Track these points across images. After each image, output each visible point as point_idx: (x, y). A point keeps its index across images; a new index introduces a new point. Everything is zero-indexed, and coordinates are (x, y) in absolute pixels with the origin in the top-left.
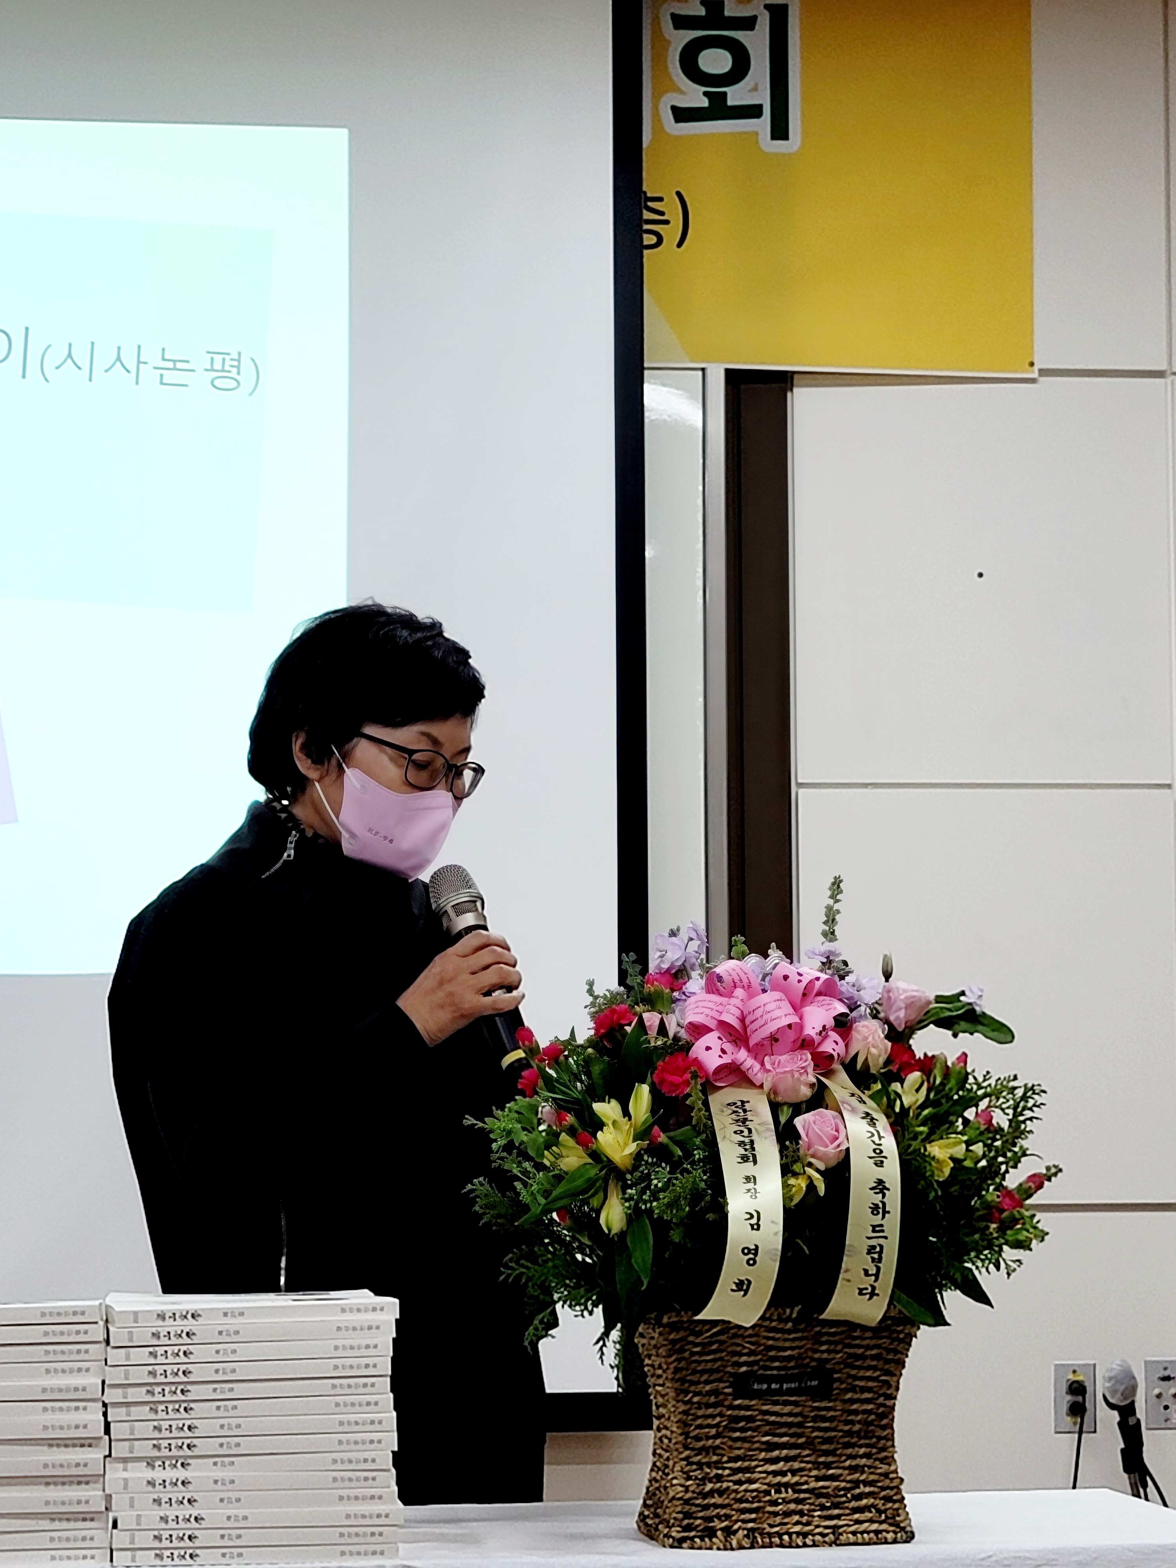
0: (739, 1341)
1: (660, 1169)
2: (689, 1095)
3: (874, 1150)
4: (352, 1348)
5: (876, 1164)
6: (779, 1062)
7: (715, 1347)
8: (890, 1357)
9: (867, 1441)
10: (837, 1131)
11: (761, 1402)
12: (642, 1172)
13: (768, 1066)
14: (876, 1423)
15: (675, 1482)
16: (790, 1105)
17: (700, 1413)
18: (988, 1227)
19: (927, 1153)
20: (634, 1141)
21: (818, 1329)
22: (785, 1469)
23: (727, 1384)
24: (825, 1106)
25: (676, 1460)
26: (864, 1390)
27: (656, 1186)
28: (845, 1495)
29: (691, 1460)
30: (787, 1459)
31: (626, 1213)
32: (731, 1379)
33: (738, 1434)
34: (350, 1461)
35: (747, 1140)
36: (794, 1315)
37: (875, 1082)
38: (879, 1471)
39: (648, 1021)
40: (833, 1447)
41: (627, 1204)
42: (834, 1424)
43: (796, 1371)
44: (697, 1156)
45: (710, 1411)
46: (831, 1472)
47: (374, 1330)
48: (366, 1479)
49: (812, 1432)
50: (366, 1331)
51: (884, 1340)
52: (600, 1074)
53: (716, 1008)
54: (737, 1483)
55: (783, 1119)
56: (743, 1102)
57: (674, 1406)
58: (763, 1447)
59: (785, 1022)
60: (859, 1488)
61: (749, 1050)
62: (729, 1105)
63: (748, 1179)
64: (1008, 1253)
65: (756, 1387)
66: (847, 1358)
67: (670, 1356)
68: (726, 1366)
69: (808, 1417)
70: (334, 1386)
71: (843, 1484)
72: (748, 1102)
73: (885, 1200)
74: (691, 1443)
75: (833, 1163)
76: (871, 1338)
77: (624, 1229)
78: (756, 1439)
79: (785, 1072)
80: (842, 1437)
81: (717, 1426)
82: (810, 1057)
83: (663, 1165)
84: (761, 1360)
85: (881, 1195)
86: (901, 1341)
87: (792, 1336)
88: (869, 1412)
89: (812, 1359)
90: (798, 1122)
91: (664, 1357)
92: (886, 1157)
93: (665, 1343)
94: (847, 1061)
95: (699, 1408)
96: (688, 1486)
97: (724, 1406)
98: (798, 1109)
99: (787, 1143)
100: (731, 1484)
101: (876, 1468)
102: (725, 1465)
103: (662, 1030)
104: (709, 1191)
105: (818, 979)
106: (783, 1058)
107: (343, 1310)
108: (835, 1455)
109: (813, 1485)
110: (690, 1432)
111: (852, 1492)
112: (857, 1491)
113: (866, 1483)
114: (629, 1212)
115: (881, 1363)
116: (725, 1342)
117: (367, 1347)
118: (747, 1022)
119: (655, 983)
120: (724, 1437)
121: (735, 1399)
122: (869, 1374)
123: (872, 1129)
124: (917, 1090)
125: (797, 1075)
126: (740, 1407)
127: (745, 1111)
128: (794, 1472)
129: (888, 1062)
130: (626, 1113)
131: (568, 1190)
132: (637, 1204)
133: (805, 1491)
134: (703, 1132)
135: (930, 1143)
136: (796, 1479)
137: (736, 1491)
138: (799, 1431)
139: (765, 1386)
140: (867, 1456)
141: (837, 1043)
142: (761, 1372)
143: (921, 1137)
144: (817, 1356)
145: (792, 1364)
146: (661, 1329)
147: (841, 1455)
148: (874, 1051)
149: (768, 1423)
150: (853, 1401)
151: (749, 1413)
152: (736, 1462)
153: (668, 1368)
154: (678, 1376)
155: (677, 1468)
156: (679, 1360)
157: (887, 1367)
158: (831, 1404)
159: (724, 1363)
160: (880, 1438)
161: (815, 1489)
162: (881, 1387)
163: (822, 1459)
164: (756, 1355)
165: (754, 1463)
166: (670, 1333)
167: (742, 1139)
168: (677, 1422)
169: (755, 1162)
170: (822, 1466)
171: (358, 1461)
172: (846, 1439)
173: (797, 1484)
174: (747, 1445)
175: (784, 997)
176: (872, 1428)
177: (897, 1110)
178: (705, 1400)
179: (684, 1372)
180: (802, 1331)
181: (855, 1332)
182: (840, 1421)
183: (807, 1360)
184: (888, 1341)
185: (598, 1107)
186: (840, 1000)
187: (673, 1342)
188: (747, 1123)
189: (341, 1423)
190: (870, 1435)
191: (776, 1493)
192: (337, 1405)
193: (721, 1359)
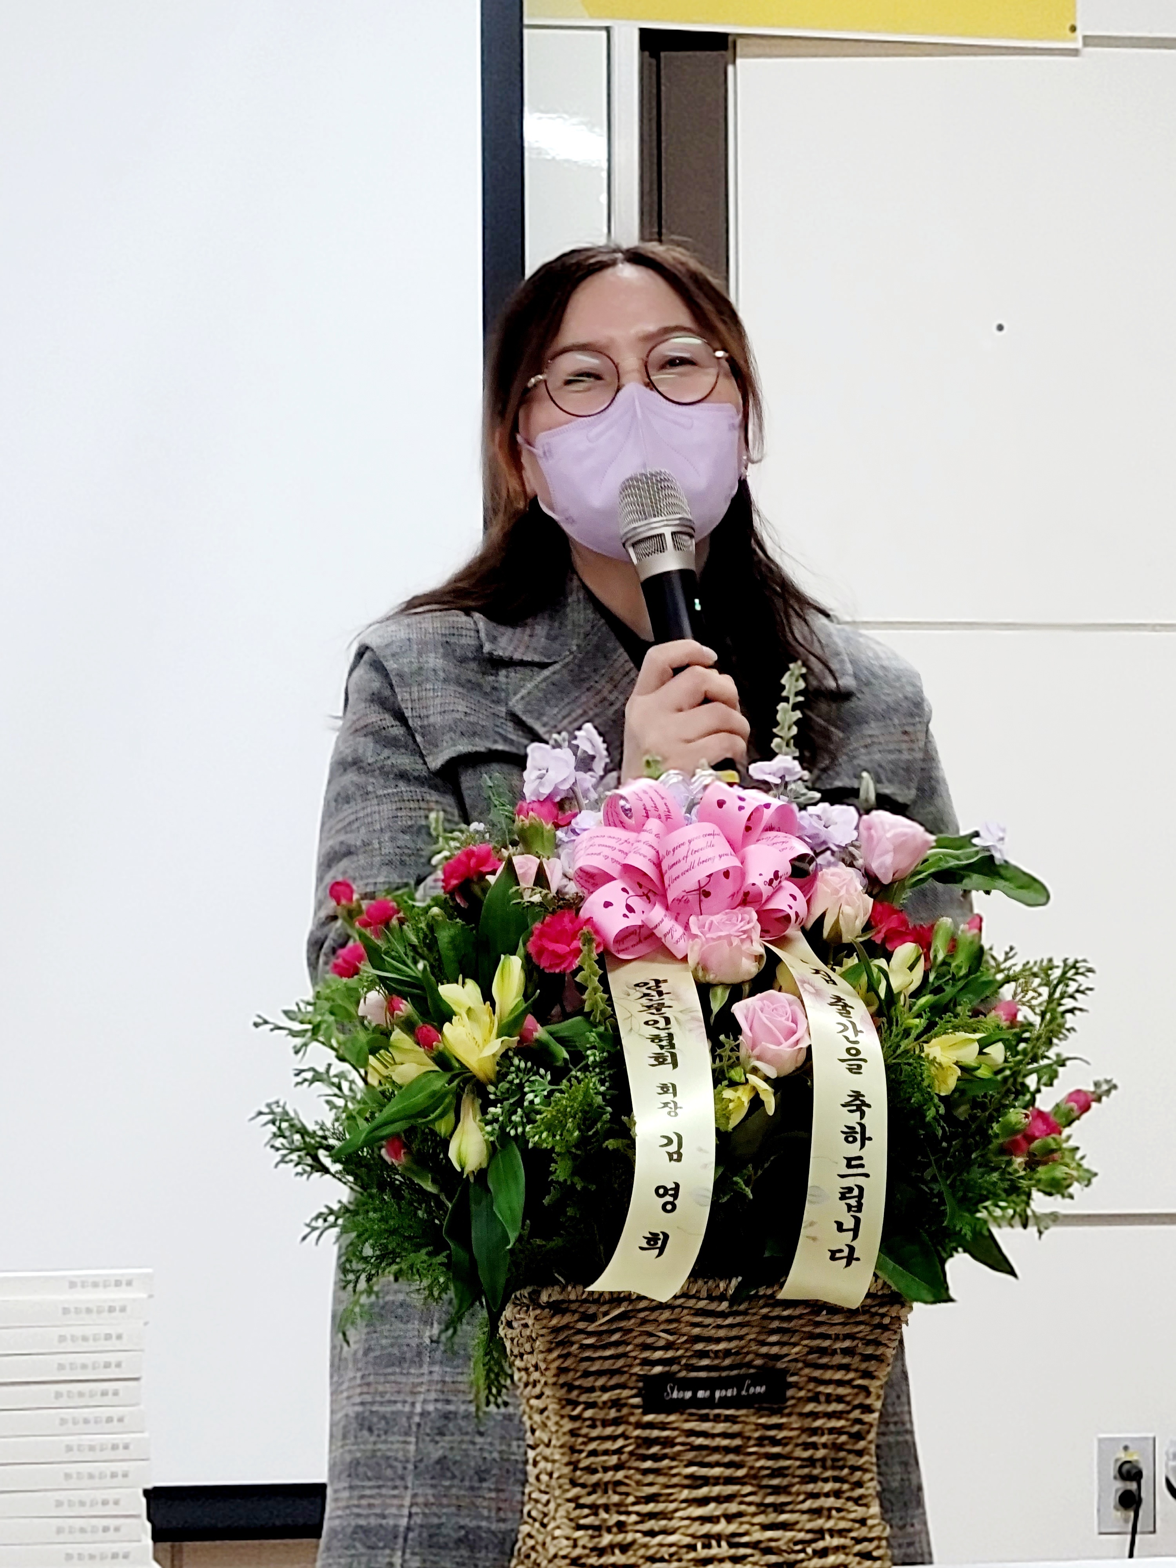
0: (649, 1328)
1: (538, 1077)
2: (580, 969)
3: (848, 1050)
4: (85, 1339)
5: (850, 1070)
6: (712, 923)
7: (616, 1337)
8: (869, 1351)
9: (836, 1473)
10: (794, 1021)
11: (685, 1417)
12: (511, 1082)
13: (694, 929)
14: (848, 1447)
15: (557, 1533)
16: (725, 985)
17: (594, 1433)
18: (1009, 1163)
19: (923, 1055)
20: (499, 1036)
21: (765, 1311)
22: (718, 1513)
23: (634, 1392)
24: (776, 986)
25: (559, 1501)
26: (829, 1399)
27: (532, 1102)
28: (803, 1551)
29: (582, 1501)
30: (719, 1500)
31: (486, 1141)
32: (641, 1384)
33: (648, 1464)
34: (82, 1504)
35: (663, 1034)
36: (731, 1292)
37: (849, 956)
38: (852, 1516)
39: (521, 867)
40: (785, 1482)
41: (489, 1128)
42: (788, 1449)
43: (735, 1372)
44: (591, 1059)
45: (609, 1431)
46: (783, 1517)
47: (117, 1314)
48: (106, 1529)
49: (757, 1460)
50: (106, 1314)
51: (862, 1327)
52: (450, 943)
53: (618, 847)
54: (646, 1534)
55: (716, 1007)
56: (657, 982)
57: (557, 1423)
58: (686, 1482)
59: (720, 865)
60: (823, 1538)
61: (667, 908)
62: (637, 985)
63: (664, 1088)
64: (1040, 1203)
65: (675, 1395)
66: (809, 1353)
67: (550, 1351)
68: (631, 1366)
69: (749, 1438)
70: (58, 1395)
71: (801, 1536)
72: (665, 981)
73: (863, 1121)
74: (580, 1477)
75: (789, 1068)
76: (844, 1324)
77: (484, 1165)
78: (674, 1471)
79: (720, 938)
80: (800, 1467)
81: (619, 1451)
82: (755, 916)
83: (542, 1071)
84: (682, 1357)
85: (858, 1113)
86: (885, 1328)
87: (729, 1321)
88: (839, 1431)
89: (758, 1355)
90: (739, 1009)
91: (542, 1352)
92: (865, 1061)
93: (544, 1331)
94: (809, 925)
95: (593, 1426)
96: (575, 1540)
97: (629, 1423)
98: (736, 993)
99: (722, 1037)
100: (639, 1535)
101: (849, 1512)
102: (631, 1509)
103: (541, 879)
104: (609, 1109)
105: (767, 806)
106: (716, 919)
107: (72, 1285)
108: (789, 1494)
109: (758, 1535)
110: (579, 1461)
111: (814, 1545)
112: (820, 1545)
113: (832, 1532)
114: (492, 1139)
115: (857, 1358)
116: (631, 1330)
117: (108, 1337)
118: (664, 867)
119: (531, 813)
120: (630, 1468)
121: (645, 1413)
122: (839, 1375)
123: (844, 1020)
124: (911, 968)
125: (736, 941)
126: (651, 1426)
127: (660, 993)
128: (730, 1518)
129: (867, 928)
130: (487, 996)
131: (404, 1109)
132: (502, 1128)
133: (746, 1545)
134: (600, 1023)
135: (927, 1042)
136: (732, 1528)
137: (645, 1546)
138: (737, 1458)
139: (688, 1395)
140: (837, 1494)
141: (794, 898)
142: (683, 1374)
143: (914, 1034)
144: (764, 1350)
145: (727, 1362)
146: (538, 1312)
147: (798, 1494)
148: (847, 910)
149: (694, 1448)
150: (815, 1415)
151: (666, 1433)
152: (647, 1503)
153: (547, 1369)
154: (561, 1381)
155: (562, 1512)
156: (565, 1357)
157: (864, 1366)
158: (784, 1420)
159: (629, 1361)
160: (854, 1469)
161: (760, 1542)
162: (857, 1394)
163: (770, 1500)
164: (677, 1349)
165: (672, 1506)
166: (553, 1316)
167: (656, 1032)
168: (561, 1447)
169: (675, 1064)
170: (770, 1510)
171: (93, 1503)
172: (806, 1471)
173: (734, 1535)
174: (662, 1480)
175: (718, 831)
176: (842, 1454)
177: (882, 995)
178: (601, 1414)
179: (571, 1374)
180: (745, 1313)
181: (818, 1314)
182: (797, 1445)
183: (749, 1357)
184: (868, 1328)
185: (449, 992)
186: (800, 838)
187: (556, 1330)
188: (664, 1010)
189: (69, 1449)
190: (841, 1463)
191: (704, 1546)
192: (63, 1421)
193: (625, 1355)
